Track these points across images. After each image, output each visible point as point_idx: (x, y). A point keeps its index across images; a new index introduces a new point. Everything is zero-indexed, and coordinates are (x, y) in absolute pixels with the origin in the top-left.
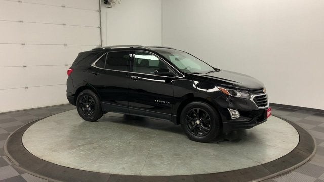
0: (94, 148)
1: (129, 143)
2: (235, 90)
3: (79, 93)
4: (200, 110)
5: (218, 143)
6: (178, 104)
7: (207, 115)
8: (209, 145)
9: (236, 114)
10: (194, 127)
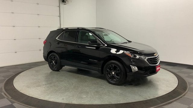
0: (51, 87)
1: (72, 84)
2: (135, 54)
3: (49, 54)
4: (114, 66)
5: (125, 86)
6: (102, 62)
7: (118, 69)
8: (119, 87)
9: (135, 69)
10: (111, 76)
